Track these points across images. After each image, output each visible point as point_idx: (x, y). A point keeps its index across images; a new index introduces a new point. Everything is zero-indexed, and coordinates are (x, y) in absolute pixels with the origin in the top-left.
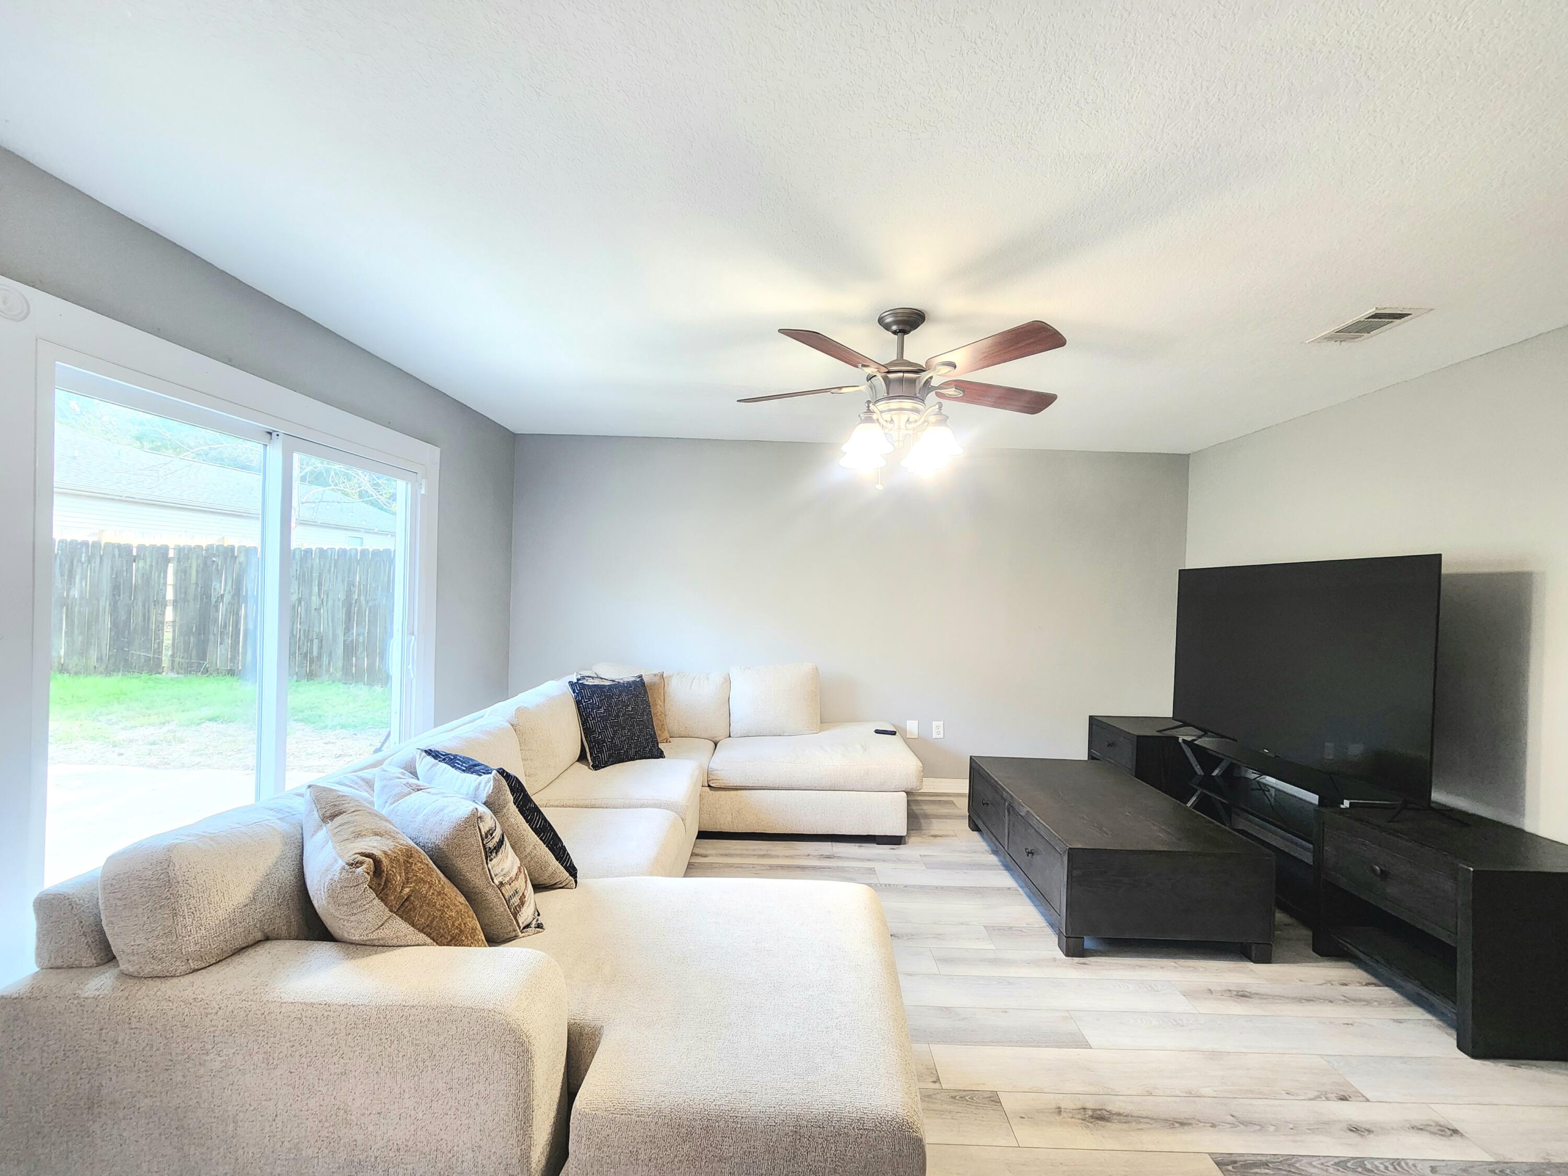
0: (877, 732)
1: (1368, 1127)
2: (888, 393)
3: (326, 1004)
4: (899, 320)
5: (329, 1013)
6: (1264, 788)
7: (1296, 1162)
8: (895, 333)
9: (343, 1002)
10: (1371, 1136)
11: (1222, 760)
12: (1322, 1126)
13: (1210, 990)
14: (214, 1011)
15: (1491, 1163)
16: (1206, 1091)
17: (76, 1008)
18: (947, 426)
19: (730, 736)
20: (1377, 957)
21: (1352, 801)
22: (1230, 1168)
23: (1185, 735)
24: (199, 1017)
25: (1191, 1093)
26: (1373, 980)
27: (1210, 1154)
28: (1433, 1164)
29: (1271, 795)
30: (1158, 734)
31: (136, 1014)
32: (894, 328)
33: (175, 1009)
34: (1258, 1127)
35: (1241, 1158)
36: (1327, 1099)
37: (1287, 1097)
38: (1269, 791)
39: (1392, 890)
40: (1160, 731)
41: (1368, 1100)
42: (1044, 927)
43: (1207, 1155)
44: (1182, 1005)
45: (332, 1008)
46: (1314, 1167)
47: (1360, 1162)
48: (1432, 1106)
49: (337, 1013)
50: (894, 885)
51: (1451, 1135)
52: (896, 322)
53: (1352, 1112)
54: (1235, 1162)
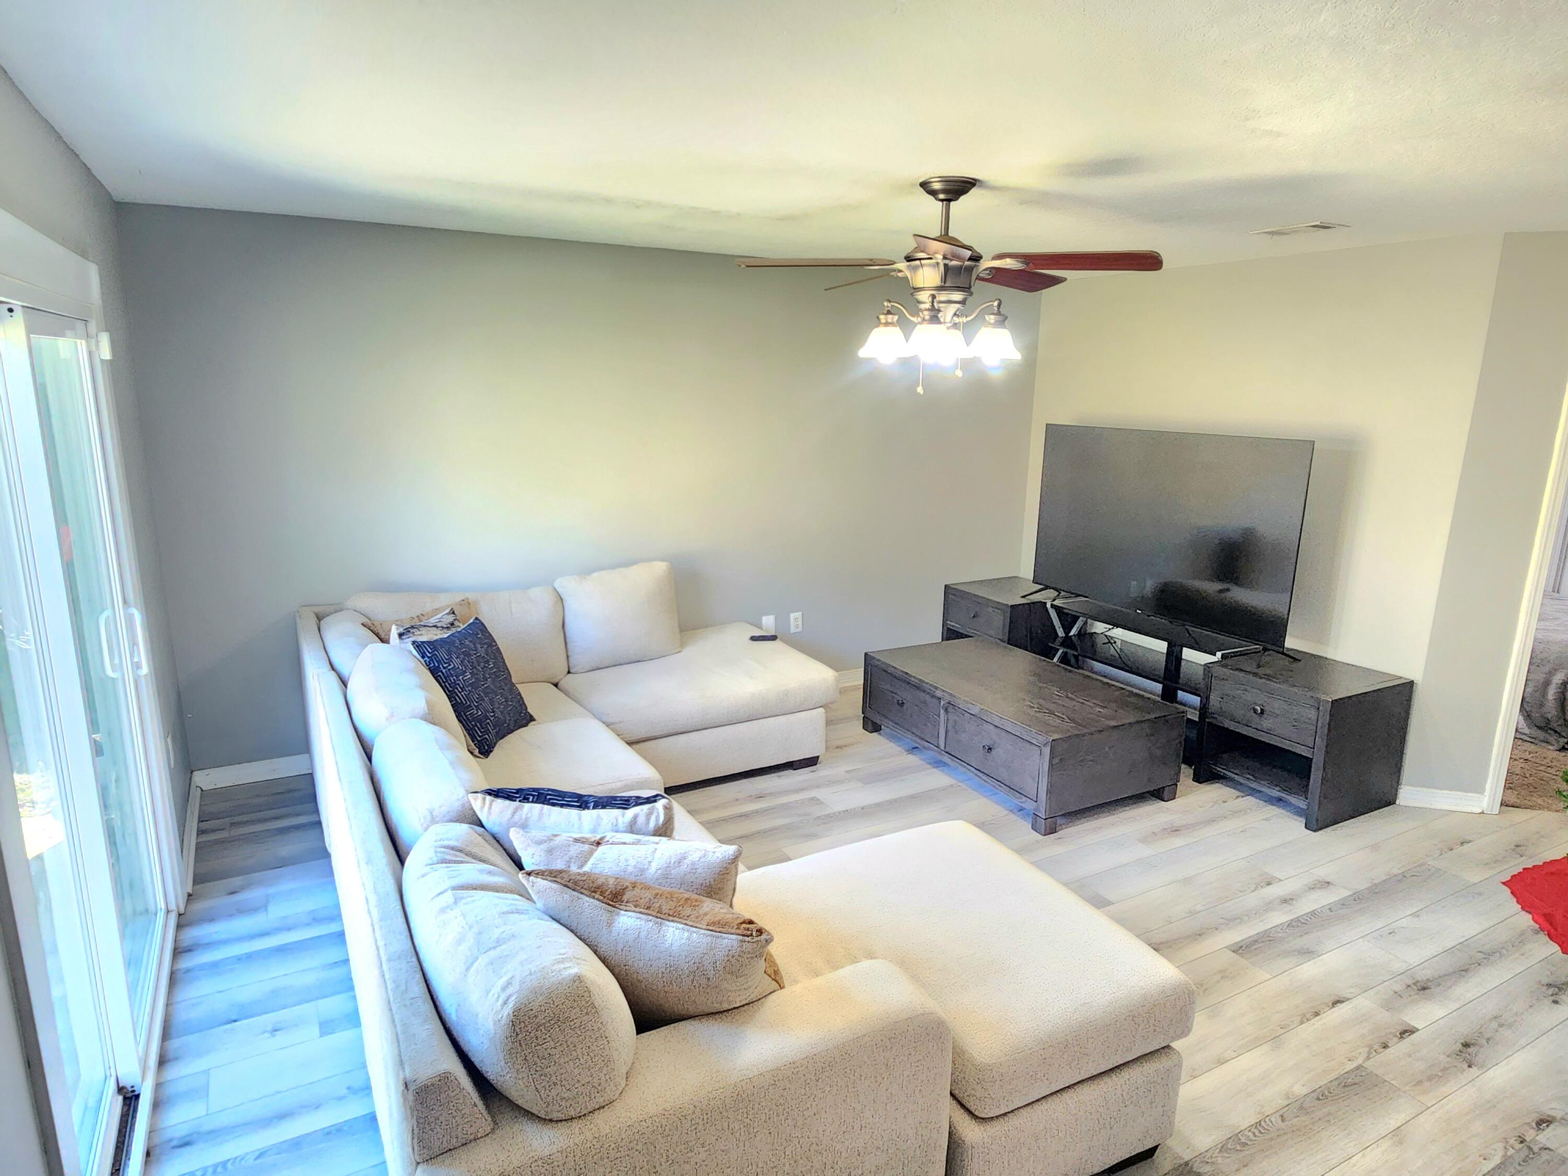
0: (753, 639)
1: (1290, 897)
2: (945, 283)
3: (790, 1063)
4: (949, 190)
5: (797, 1069)
6: (1110, 641)
7: (1270, 933)
8: (942, 200)
9: (803, 1056)
10: (1294, 902)
11: (1078, 618)
12: (1269, 906)
13: (1153, 832)
14: (690, 1112)
15: (1351, 896)
16: (1198, 908)
17: (544, 1169)
18: (1005, 328)
19: (569, 672)
20: (1248, 776)
21: (1223, 652)
22: (1241, 951)
23: (1047, 597)
24: (679, 1122)
25: (1191, 912)
26: (1240, 794)
27: (1225, 947)
28: (1329, 907)
29: (1117, 646)
30: (1024, 601)
31: (613, 1146)
32: (942, 196)
33: (651, 1126)
34: (1239, 920)
35: (1245, 942)
36: (1262, 887)
37: (1241, 894)
38: (1115, 642)
39: (1266, 723)
40: (1024, 597)
41: (1281, 880)
42: (1007, 815)
43: (1225, 949)
44: (1144, 851)
45: (798, 1064)
46: (1279, 932)
47: (1297, 919)
48: (1311, 871)
49: (804, 1067)
50: (851, 810)
51: (1328, 886)
52: (944, 191)
53: (1275, 891)
54: (1241, 947)
